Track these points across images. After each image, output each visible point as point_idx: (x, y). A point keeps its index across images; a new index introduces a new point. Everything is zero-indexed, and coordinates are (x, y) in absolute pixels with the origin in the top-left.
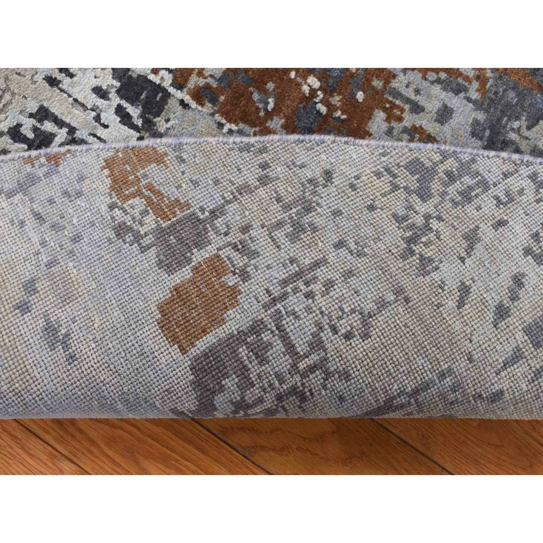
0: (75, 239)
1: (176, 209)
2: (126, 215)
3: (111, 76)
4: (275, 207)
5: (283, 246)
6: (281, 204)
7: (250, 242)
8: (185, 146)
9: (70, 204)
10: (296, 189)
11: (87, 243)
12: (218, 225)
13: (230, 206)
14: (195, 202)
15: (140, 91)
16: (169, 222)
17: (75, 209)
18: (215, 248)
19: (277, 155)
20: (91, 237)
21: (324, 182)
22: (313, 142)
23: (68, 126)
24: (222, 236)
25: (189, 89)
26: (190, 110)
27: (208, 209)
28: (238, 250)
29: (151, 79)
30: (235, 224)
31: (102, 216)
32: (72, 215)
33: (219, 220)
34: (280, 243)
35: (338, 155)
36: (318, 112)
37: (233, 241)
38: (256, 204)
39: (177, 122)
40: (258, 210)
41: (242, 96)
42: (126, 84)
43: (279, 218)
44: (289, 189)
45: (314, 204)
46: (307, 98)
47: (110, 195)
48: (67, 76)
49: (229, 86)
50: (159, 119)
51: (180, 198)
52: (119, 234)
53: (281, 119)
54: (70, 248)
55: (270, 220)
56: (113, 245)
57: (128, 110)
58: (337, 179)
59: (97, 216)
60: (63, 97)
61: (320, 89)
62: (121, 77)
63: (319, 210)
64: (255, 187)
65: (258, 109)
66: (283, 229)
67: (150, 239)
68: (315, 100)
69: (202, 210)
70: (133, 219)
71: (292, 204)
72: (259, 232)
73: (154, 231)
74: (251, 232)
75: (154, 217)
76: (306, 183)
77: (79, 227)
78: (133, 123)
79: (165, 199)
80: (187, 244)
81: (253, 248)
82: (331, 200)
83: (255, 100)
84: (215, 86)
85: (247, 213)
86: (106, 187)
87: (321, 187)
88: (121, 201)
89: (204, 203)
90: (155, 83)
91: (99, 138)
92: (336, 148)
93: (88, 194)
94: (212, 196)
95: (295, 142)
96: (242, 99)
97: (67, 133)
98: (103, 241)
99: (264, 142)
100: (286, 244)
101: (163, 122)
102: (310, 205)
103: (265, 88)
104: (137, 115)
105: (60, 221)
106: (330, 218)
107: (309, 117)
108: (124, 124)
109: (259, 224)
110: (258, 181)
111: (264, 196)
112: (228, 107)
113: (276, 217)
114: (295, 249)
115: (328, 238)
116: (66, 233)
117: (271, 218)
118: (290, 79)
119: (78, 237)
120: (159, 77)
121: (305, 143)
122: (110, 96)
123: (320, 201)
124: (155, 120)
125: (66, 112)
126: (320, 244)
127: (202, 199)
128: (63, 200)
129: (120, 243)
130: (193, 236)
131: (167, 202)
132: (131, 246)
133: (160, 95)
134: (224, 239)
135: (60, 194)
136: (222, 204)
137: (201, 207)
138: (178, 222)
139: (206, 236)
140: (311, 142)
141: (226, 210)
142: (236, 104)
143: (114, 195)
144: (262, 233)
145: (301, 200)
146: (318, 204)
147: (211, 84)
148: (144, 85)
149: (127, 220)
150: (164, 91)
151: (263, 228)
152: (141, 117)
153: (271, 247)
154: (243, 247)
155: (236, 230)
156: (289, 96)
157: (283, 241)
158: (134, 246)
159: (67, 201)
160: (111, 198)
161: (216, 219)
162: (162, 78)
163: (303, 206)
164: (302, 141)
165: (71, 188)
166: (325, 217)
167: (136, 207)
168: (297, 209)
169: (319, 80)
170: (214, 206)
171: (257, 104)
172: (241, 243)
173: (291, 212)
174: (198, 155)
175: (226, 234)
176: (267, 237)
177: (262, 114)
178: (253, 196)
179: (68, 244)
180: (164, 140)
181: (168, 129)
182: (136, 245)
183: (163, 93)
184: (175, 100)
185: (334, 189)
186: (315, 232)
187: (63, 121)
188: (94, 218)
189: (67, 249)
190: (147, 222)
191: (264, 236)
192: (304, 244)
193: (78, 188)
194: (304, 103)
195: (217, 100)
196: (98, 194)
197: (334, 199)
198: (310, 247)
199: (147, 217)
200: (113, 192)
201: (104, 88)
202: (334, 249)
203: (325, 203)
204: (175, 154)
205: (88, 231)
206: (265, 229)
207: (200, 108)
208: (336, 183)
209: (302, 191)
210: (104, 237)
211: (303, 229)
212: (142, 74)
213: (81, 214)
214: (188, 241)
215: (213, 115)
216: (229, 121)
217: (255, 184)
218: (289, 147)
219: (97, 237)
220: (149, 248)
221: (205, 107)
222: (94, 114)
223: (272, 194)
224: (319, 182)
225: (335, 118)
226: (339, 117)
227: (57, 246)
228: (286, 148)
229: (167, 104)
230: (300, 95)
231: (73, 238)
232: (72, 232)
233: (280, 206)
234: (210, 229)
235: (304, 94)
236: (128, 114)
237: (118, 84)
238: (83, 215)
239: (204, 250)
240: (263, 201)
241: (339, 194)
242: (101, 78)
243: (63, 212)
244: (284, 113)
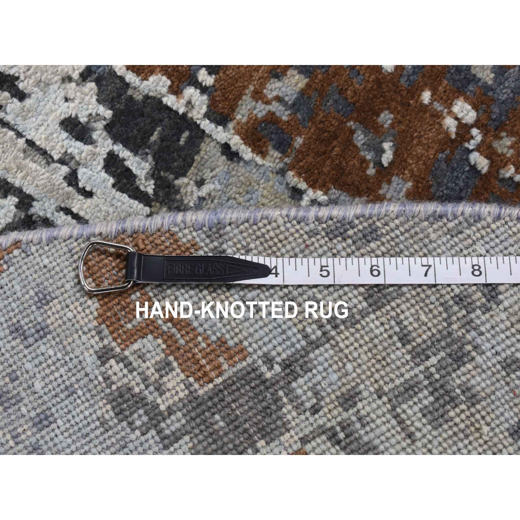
0: (41, 422)
1: (221, 359)
2: (131, 372)
3: (95, 97)
4: (398, 353)
5: (418, 435)
6: (409, 347)
7: (358, 425)
8: (228, 228)
9: (26, 352)
10: (435, 317)
11: (63, 429)
12: (299, 391)
13: (317, 352)
14: (255, 346)
15: (148, 127)
16: (211, 386)
17: (36, 361)
18: (296, 438)
19: (397, 244)
20: (69, 416)
21: (484, 300)
22: (461, 218)
23: (19, 192)
24: (308, 414)
25: (238, 123)
26: (241, 164)
27: (278, 359)
28: (339, 442)
29: (169, 104)
30: (329, 390)
31: (87, 375)
32: (31, 373)
33: (301, 381)
34: (412, 429)
35: (506, 244)
36: (473, 168)
37: (329, 425)
38: (365, 348)
39: (219, 187)
40: (369, 360)
41: (336, 138)
42: (122, 112)
43: (407, 376)
44: (423, 317)
45: (469, 347)
46: (452, 141)
47: (99, 333)
48: (12, 96)
49: (311, 119)
50: (185, 180)
51: (227, 336)
52: (122, 411)
53: (405, 180)
54: (33, 440)
55: (392, 380)
56: (110, 433)
57: (127, 163)
58: (507, 294)
59: (78, 376)
60: (7, 138)
61: (477, 124)
62: (112, 99)
63: (479, 359)
64: (360, 312)
65: (363, 161)
66: (416, 399)
67: (179, 420)
68: (466, 145)
69: (269, 361)
70: (145, 380)
71: (429, 348)
72: (374, 405)
73: (184, 403)
74: (360, 405)
75: (182, 376)
76: (451, 303)
77: (45, 398)
78: (138, 188)
79: (200, 339)
80: (246, 431)
81: (366, 439)
82: (499, 339)
83: (359, 145)
84: (285, 118)
85: (349, 367)
86: (91, 317)
87: (478, 312)
88: (119, 345)
89: (270, 346)
90: (176, 112)
91: (76, 217)
92: (502, 229)
93: (59, 330)
94: (284, 332)
95: (427, 219)
96: (335, 143)
97: (17, 207)
98: (93, 426)
99: (370, 217)
100: (425, 431)
101: (192, 187)
102: (461, 348)
103: (375, 122)
104: (144, 172)
105: (10, 386)
106: (499, 376)
107: (457, 177)
108: (122, 190)
109: (372, 389)
110: (365, 299)
111: (377, 332)
112: (310, 159)
113: (402, 375)
114: (440, 439)
115: (498, 417)
116: (24, 410)
117: (392, 376)
118: (422, 105)
119: (46, 418)
120: (183, 101)
121: (445, 220)
122: (95, 136)
123: (479, 341)
124: (177, 182)
125: (13, 165)
126: (486, 429)
127: (266, 339)
128: (13, 343)
129: (123, 429)
130: (255, 415)
131: (204, 345)
132: (143, 434)
133: (186, 134)
134: (311, 420)
135: (7, 331)
136: (303, 348)
137: (265, 355)
138: (227, 385)
139: (280, 413)
140: (455, 217)
141: (311, 361)
142: (325, 153)
143: (106, 332)
144: (379, 407)
145: (444, 338)
146: (475, 348)
147: (278, 114)
148: (157, 116)
149: (133, 383)
150: (194, 126)
151: (380, 397)
152: (153, 176)
153: (399, 437)
154: (347, 436)
155: (332, 402)
156: (420, 137)
157: (418, 424)
158: (149, 435)
159: (21, 347)
160: (102, 339)
161: (295, 379)
162: (189, 103)
163: (448, 351)
164: (441, 217)
165: (26, 320)
166: (489, 373)
167: (148, 355)
168: (439, 357)
169: (475, 107)
170: (289, 352)
171: (362, 153)
172: (343, 429)
173: (428, 363)
174: (252, 246)
175: (315, 410)
176: (389, 416)
177: (371, 171)
178: (357, 330)
179: (29, 433)
180: (190, 217)
181: (202, 199)
182: (153, 432)
183: (191, 130)
184: (212, 144)
185: (503, 316)
186: (473, 405)
187: (7, 183)
188: (73, 379)
189: (27, 443)
190: (170, 385)
191: (384, 415)
192: (455, 429)
193: (40, 319)
194: (448, 151)
195: (290, 145)
196: (77, 331)
197: (503, 336)
198: (467, 436)
199: (170, 376)
200: (103, 326)
201: (83, 120)
202: (510, 440)
203: (488, 345)
204: (211, 246)
205: (63, 404)
206: (385, 399)
207: (259, 160)
208: (506, 304)
209: (445, 320)
210: (94, 417)
211: (452, 399)
212: (151, 94)
213: (47, 371)
214: (247, 426)
215: (282, 172)
216: (313, 185)
217: (360, 307)
218: (417, 229)
219: (81, 416)
220: (177, 440)
221: (268, 158)
222: (65, 170)
223: (391, 328)
224: (474, 301)
225: (503, 180)
226: (511, 178)
227: (8, 436)
228: (412, 232)
229: (198, 152)
230: (440, 137)
231: (37, 420)
232: (34, 409)
233: (409, 352)
234: (285, 400)
235: (447, 134)
236: (128, 170)
237: (108, 114)
238: (52, 373)
239: (277, 442)
240: (376, 341)
241: (512, 325)
242: (77, 102)
243: (14, 367)
244: (412, 171)
